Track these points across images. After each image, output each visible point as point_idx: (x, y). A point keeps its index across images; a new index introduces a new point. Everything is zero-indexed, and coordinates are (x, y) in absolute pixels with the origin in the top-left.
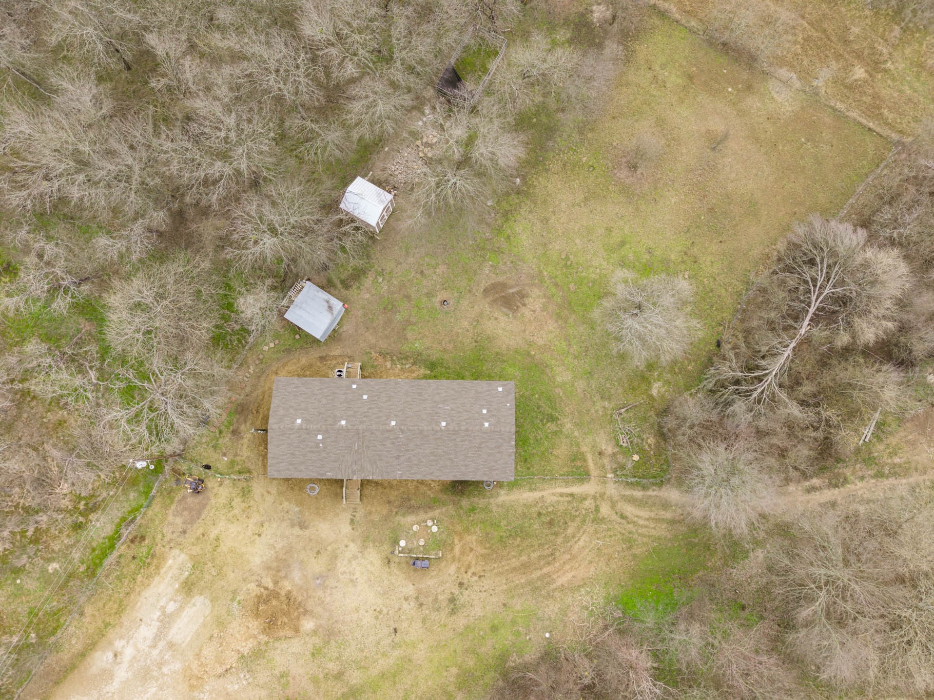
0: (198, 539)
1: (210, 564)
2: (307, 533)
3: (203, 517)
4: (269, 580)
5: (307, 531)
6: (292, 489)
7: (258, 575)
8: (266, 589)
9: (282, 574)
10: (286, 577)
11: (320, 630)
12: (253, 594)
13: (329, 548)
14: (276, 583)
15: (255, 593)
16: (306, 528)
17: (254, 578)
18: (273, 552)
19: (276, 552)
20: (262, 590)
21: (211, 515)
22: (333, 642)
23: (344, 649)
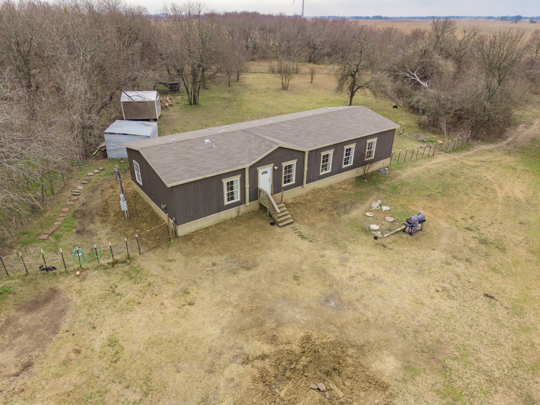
0: (66, 363)
1: (116, 388)
2: (260, 270)
3: (64, 326)
4: (257, 344)
5: (259, 267)
6: (202, 244)
7: (231, 348)
8: (263, 357)
9: (270, 324)
10: (280, 324)
11: (411, 359)
12: (247, 382)
13: (304, 267)
14: (273, 340)
15: (249, 378)
16: (255, 265)
17: (227, 356)
18: (230, 309)
19: (236, 306)
20: (258, 363)
21: (82, 317)
22: (449, 362)
23: (476, 360)
